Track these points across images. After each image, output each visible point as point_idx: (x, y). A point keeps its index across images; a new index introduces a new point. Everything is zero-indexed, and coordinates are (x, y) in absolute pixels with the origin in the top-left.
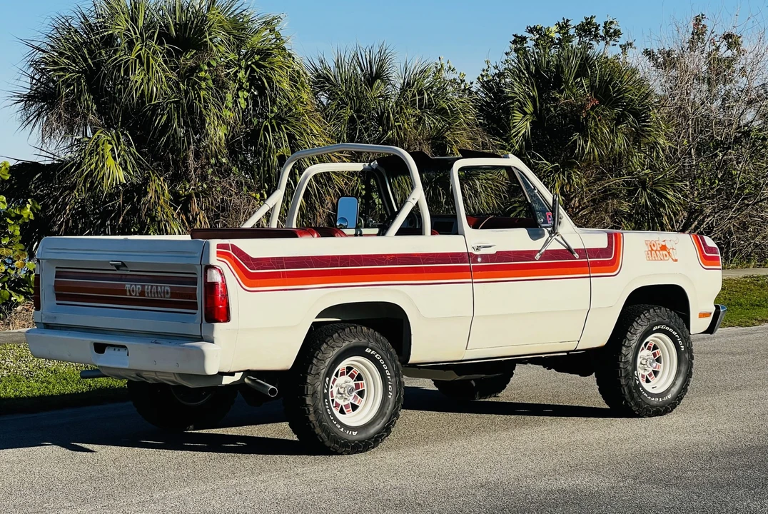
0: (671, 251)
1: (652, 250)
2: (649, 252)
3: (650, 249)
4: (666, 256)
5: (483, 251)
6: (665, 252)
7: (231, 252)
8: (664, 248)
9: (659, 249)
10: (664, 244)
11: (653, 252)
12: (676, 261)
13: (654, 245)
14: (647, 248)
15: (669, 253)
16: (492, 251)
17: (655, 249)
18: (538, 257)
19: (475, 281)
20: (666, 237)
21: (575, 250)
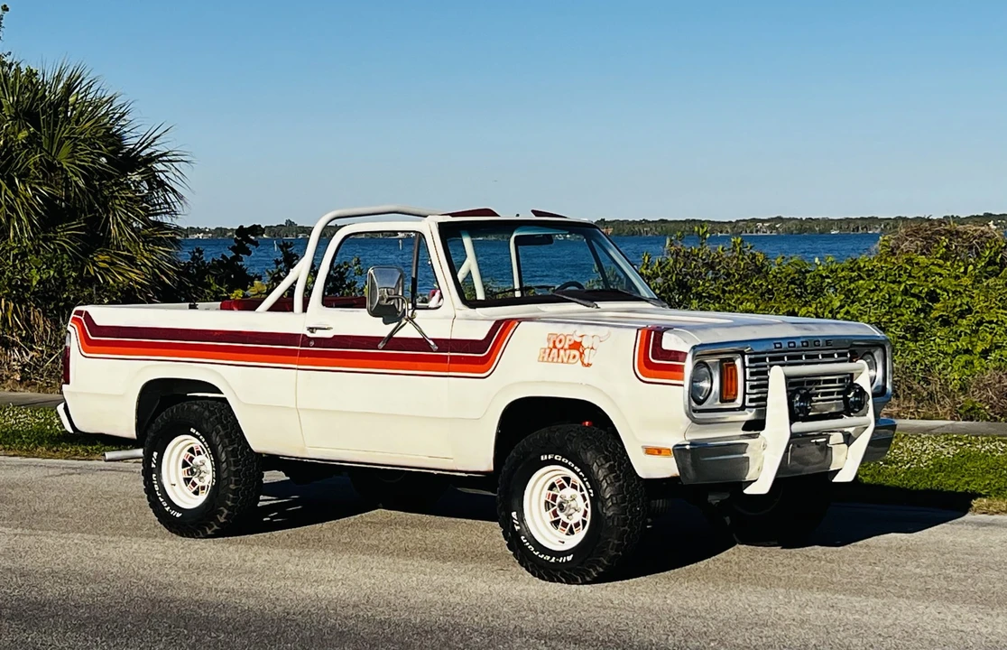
0: (586, 352)
1: (555, 347)
2: (548, 351)
3: (551, 346)
4: (574, 357)
5: (318, 334)
6: (577, 353)
7: (82, 318)
8: (576, 346)
9: (566, 346)
10: (578, 340)
11: (555, 351)
12: (589, 365)
13: (560, 341)
15: (582, 354)
16: (328, 334)
17: (559, 346)
18: (381, 345)
19: (300, 367)
20: (589, 330)
21: (434, 340)
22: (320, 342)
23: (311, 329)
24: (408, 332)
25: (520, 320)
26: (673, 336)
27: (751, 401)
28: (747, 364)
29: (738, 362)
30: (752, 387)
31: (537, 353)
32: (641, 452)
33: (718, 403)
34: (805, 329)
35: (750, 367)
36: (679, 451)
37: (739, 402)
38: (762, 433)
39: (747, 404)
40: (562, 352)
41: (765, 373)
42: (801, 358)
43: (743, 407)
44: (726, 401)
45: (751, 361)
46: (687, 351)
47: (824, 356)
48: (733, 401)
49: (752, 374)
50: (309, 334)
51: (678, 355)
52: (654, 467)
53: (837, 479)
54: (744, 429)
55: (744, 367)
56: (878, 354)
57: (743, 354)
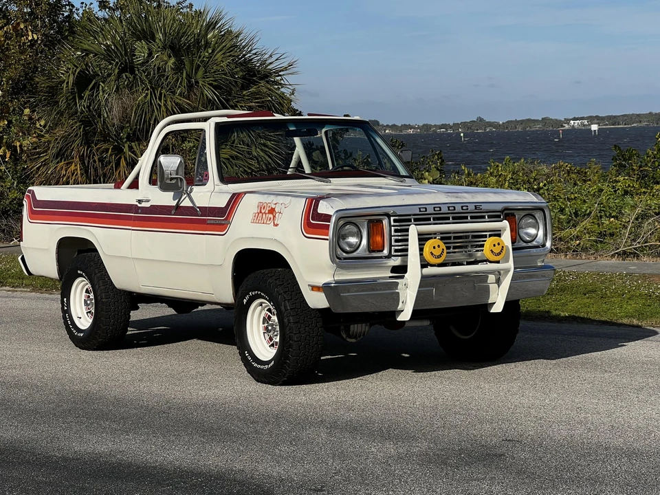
0: (277, 215)
1: (261, 212)
2: (257, 215)
3: (259, 211)
4: (270, 219)
5: (143, 205)
6: (271, 216)
7: (31, 195)
8: (272, 211)
9: (267, 212)
10: (273, 207)
11: (260, 215)
12: (277, 225)
13: (264, 207)
14: (256, 210)
15: (274, 217)
16: (148, 205)
17: (263, 211)
18: (173, 212)
19: (133, 228)
20: (280, 199)
21: (198, 207)
22: (145, 210)
23: (140, 201)
24: (186, 203)
25: (245, 193)
26: (325, 203)
27: (396, 251)
28: (392, 223)
29: (385, 222)
30: (396, 241)
31: (251, 216)
32: (309, 289)
33: (368, 253)
34: (457, 197)
35: (394, 226)
36: (326, 288)
37: (386, 252)
38: (406, 275)
39: (393, 253)
40: (264, 215)
41: (407, 230)
42: (449, 219)
43: (389, 256)
44: (374, 251)
45: (395, 221)
46: (332, 214)
47: (472, 217)
48: (382, 251)
49: (396, 231)
50: (139, 205)
51: (327, 218)
52: (317, 301)
53: (493, 310)
54: (392, 272)
55: (390, 226)
56: (538, 215)
57: (389, 216)
